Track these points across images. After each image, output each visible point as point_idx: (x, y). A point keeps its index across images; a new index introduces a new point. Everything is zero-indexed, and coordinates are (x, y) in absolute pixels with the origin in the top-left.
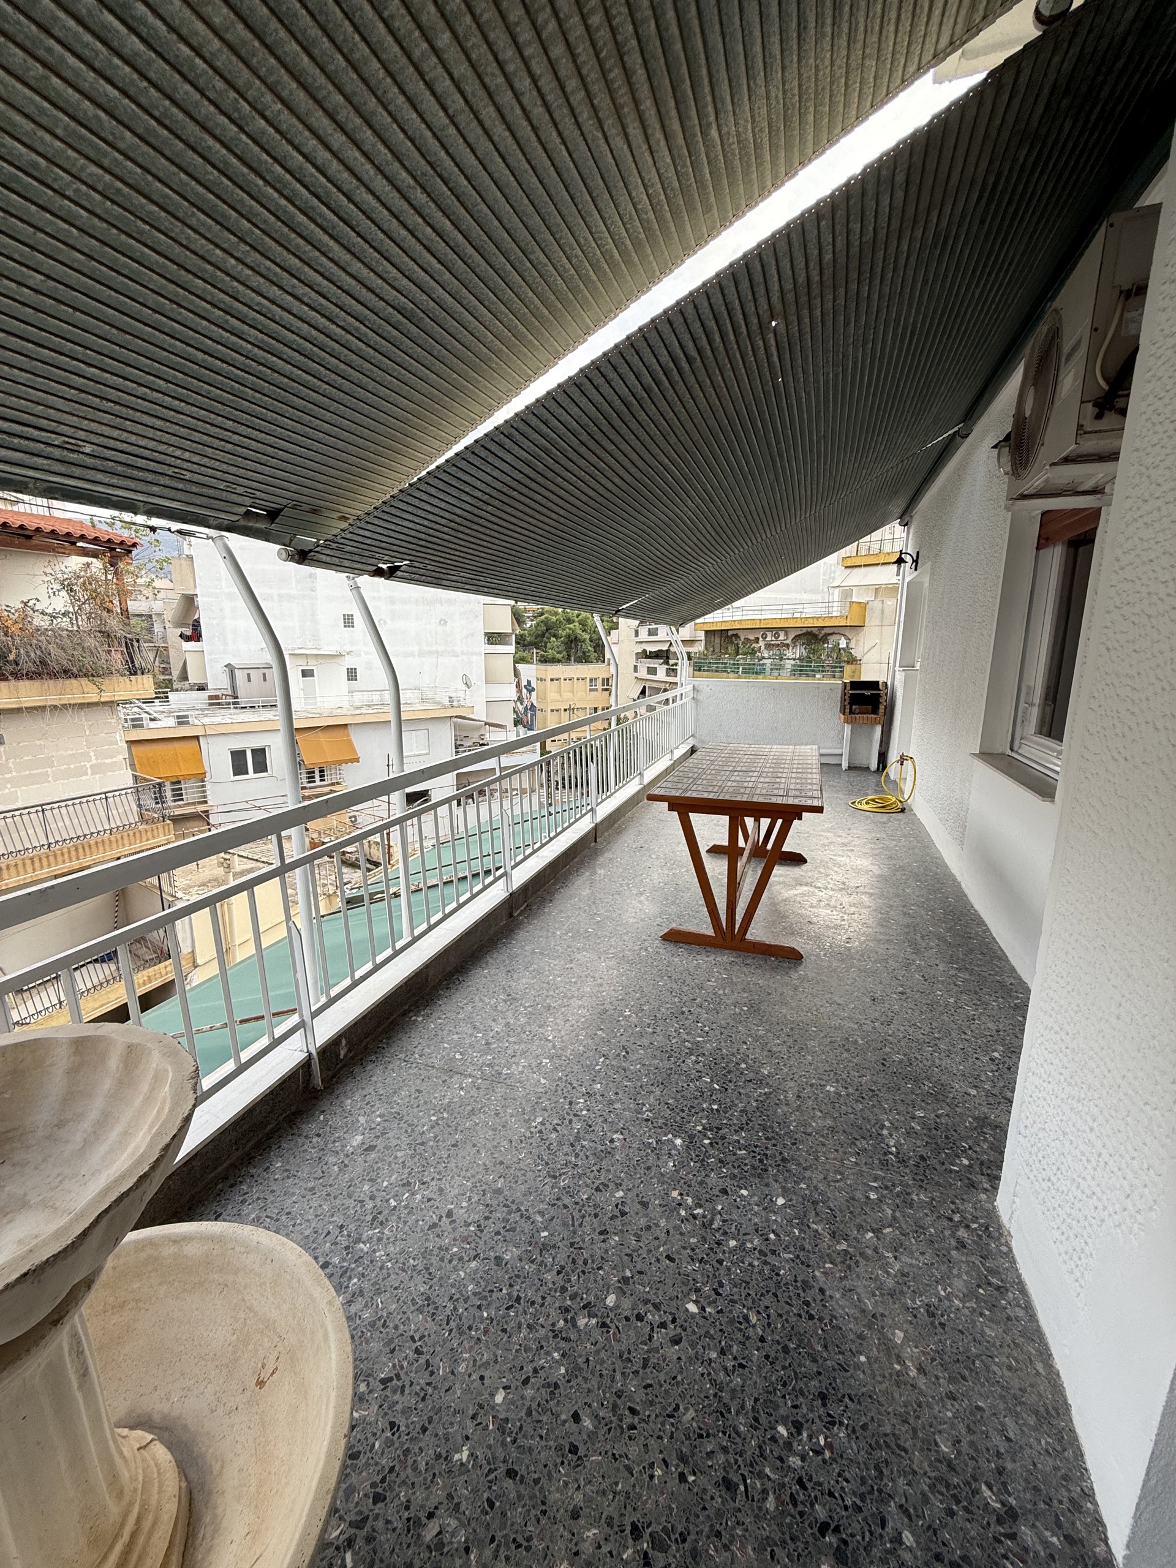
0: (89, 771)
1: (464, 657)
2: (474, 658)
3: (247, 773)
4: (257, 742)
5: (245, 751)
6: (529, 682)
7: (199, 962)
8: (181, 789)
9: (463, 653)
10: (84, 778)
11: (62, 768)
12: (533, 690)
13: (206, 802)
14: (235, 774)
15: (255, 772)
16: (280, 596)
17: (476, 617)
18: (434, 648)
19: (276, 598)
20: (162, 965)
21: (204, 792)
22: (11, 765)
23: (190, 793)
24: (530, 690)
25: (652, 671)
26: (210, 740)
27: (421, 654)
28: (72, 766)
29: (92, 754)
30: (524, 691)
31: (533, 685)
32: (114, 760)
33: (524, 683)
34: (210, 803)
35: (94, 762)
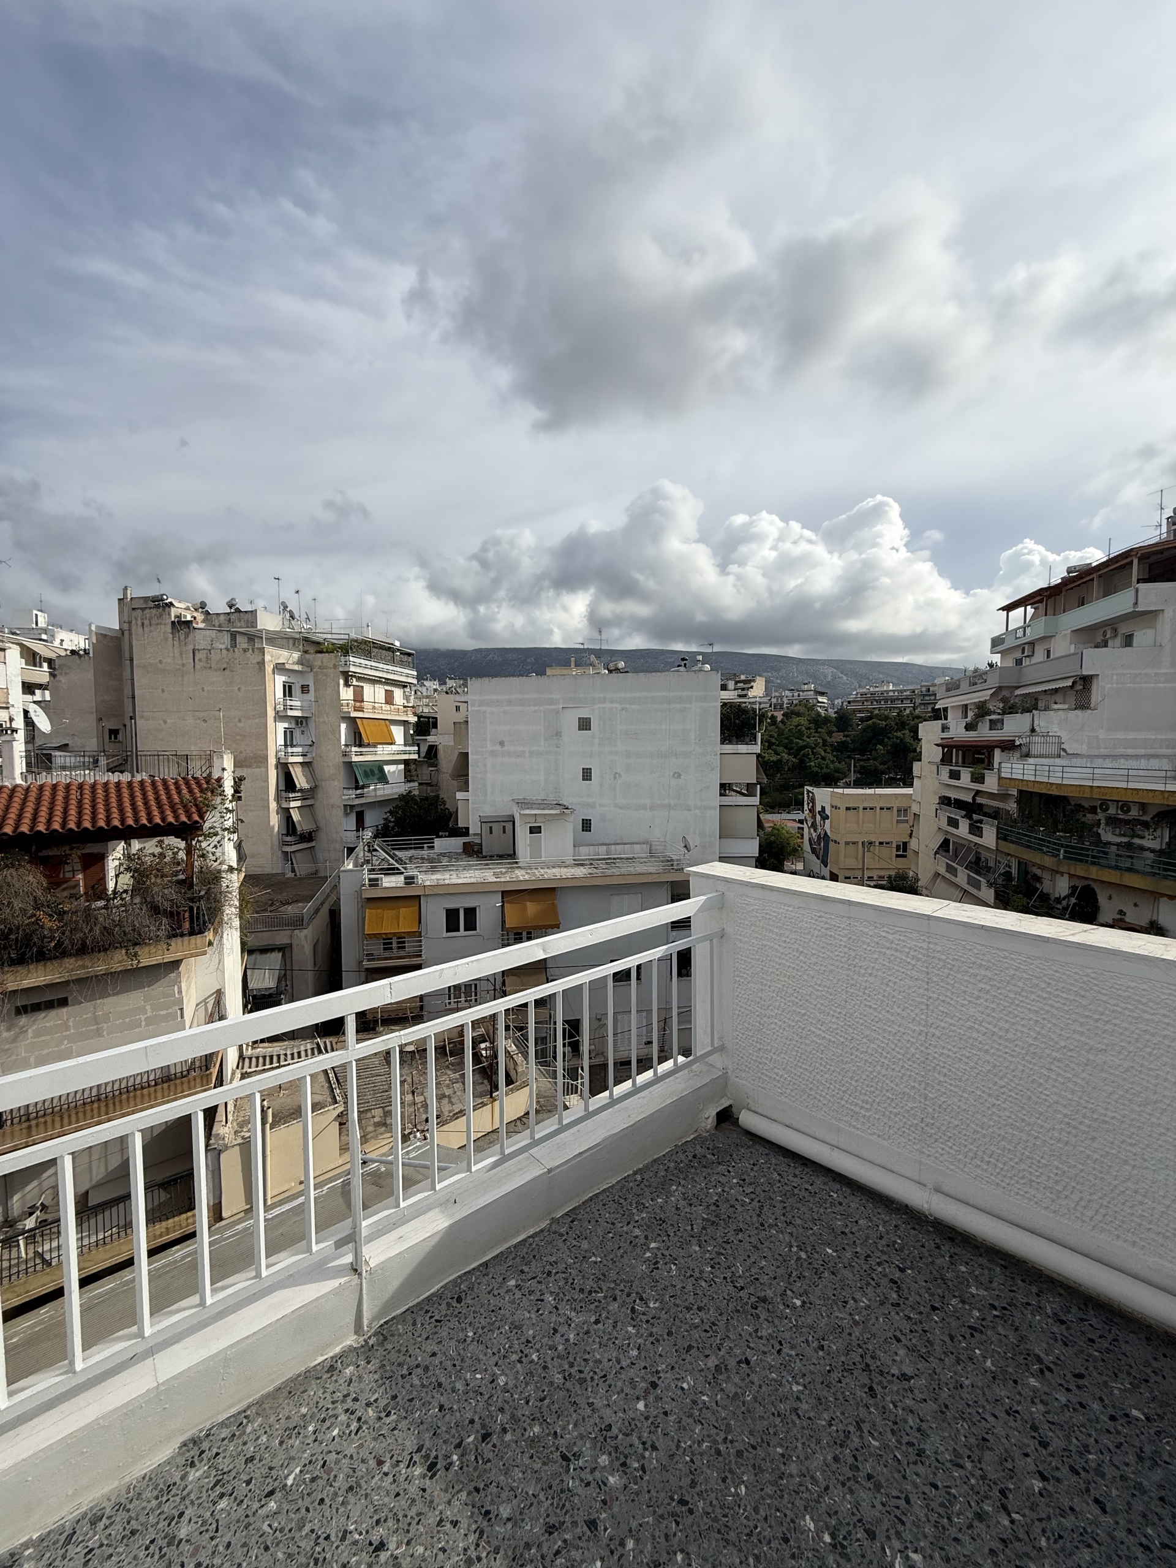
0: (143, 1023)
1: (697, 811)
2: (708, 812)
3: (459, 931)
4: (470, 903)
5: (458, 910)
6: (823, 808)
7: (224, 1215)
8: (404, 942)
9: (696, 807)
10: (137, 1030)
11: (118, 1022)
12: (827, 817)
13: (420, 956)
14: (448, 931)
15: (465, 930)
16: (531, 752)
17: (713, 769)
18: (666, 802)
19: (527, 755)
20: (184, 1216)
21: (421, 946)
22: (71, 1024)
23: (410, 947)
24: (825, 817)
25: (953, 823)
26: (429, 899)
27: (652, 808)
28: (127, 1020)
29: (148, 1007)
30: (818, 817)
31: (828, 812)
32: (170, 1011)
33: (818, 808)
34: (424, 957)
35: (149, 1014)
